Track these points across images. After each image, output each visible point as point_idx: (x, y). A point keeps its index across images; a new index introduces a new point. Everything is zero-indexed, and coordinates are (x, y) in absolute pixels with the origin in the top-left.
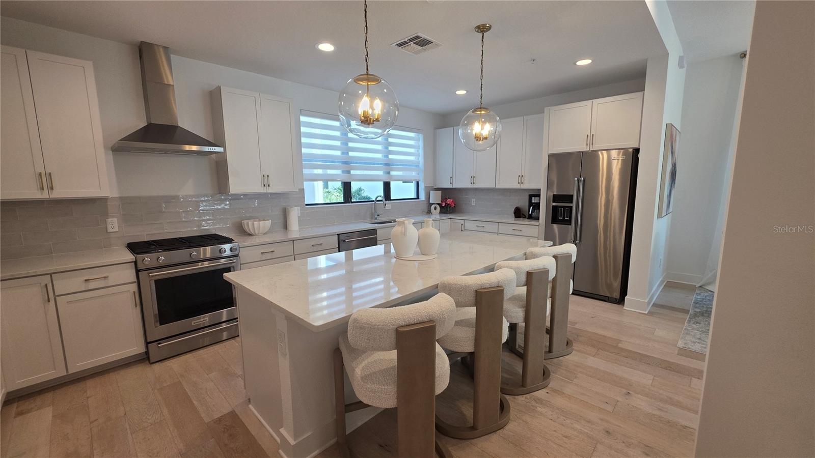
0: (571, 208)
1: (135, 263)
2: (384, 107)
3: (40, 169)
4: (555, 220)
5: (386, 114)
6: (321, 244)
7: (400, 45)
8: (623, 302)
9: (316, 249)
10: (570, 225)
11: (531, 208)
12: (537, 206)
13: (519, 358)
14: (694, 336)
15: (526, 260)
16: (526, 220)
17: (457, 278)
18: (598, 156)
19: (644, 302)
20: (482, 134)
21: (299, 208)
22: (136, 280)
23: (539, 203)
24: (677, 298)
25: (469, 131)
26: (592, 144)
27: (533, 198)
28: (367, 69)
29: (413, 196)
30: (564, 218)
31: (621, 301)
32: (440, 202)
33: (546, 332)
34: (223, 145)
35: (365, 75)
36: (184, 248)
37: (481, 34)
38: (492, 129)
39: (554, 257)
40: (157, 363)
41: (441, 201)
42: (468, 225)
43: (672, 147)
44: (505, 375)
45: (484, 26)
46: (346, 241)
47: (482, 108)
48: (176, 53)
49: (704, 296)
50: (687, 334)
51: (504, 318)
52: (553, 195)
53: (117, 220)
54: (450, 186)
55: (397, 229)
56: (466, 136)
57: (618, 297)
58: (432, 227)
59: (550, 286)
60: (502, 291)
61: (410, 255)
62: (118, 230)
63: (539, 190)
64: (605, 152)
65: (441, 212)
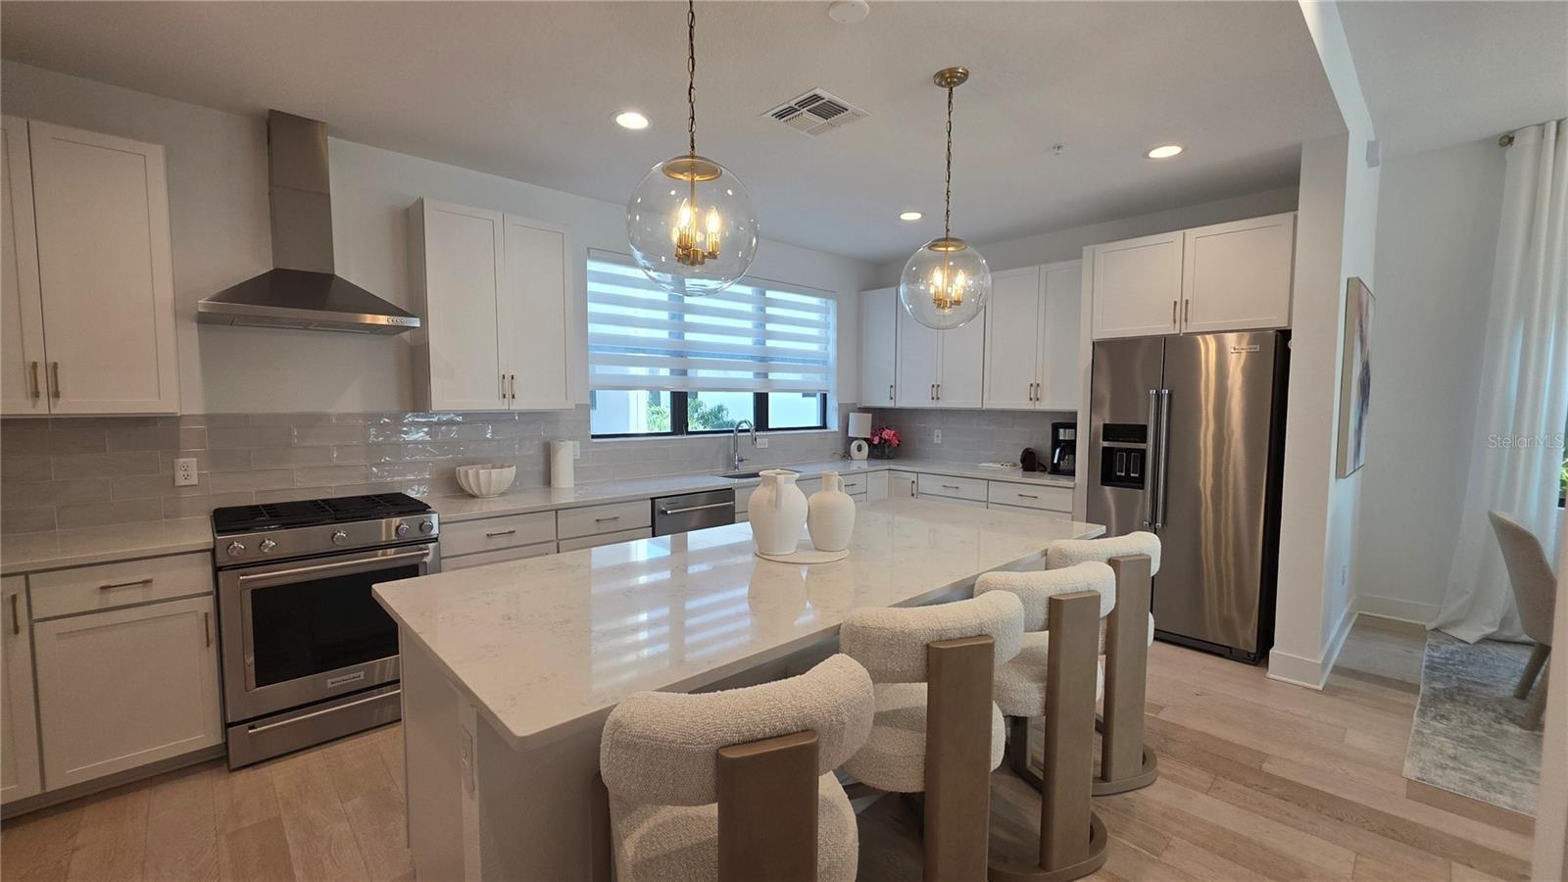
0: (1143, 453)
1: (213, 551)
2: (725, 224)
3: (35, 355)
4: (1108, 477)
5: (732, 242)
6: (615, 518)
7: (780, 115)
8: (1263, 661)
9: (603, 528)
10: (1142, 488)
11: (1058, 451)
12: (1070, 447)
13: (1032, 791)
14: (1441, 751)
15: (1046, 569)
16: (1047, 475)
17: (880, 612)
18: (1195, 347)
19: (1317, 664)
20: (948, 295)
21: (578, 443)
22: (211, 587)
23: (1075, 441)
24: (1387, 656)
25: (922, 288)
26: (1186, 320)
27: (1061, 431)
28: (693, 147)
29: (815, 422)
30: (1128, 472)
31: (1259, 655)
32: (869, 436)
33: (1096, 729)
34: (421, 312)
35: (686, 157)
36: (328, 521)
37: (947, 90)
38: (971, 282)
39: (1112, 562)
40: (244, 771)
41: (872, 434)
42: (927, 484)
43: (1361, 326)
44: (1002, 834)
45: (953, 71)
46: (669, 512)
47: (946, 242)
48: (339, 133)
49: (1447, 652)
50: (1422, 744)
51: (995, 707)
52: (1105, 425)
53: (198, 462)
54: (889, 404)
55: (760, 494)
56: (916, 298)
57: (1253, 649)
58: (840, 489)
59: (1103, 626)
60: (990, 648)
61: (788, 550)
62: (196, 482)
63: (1074, 414)
64: (1210, 338)
65: (872, 456)
